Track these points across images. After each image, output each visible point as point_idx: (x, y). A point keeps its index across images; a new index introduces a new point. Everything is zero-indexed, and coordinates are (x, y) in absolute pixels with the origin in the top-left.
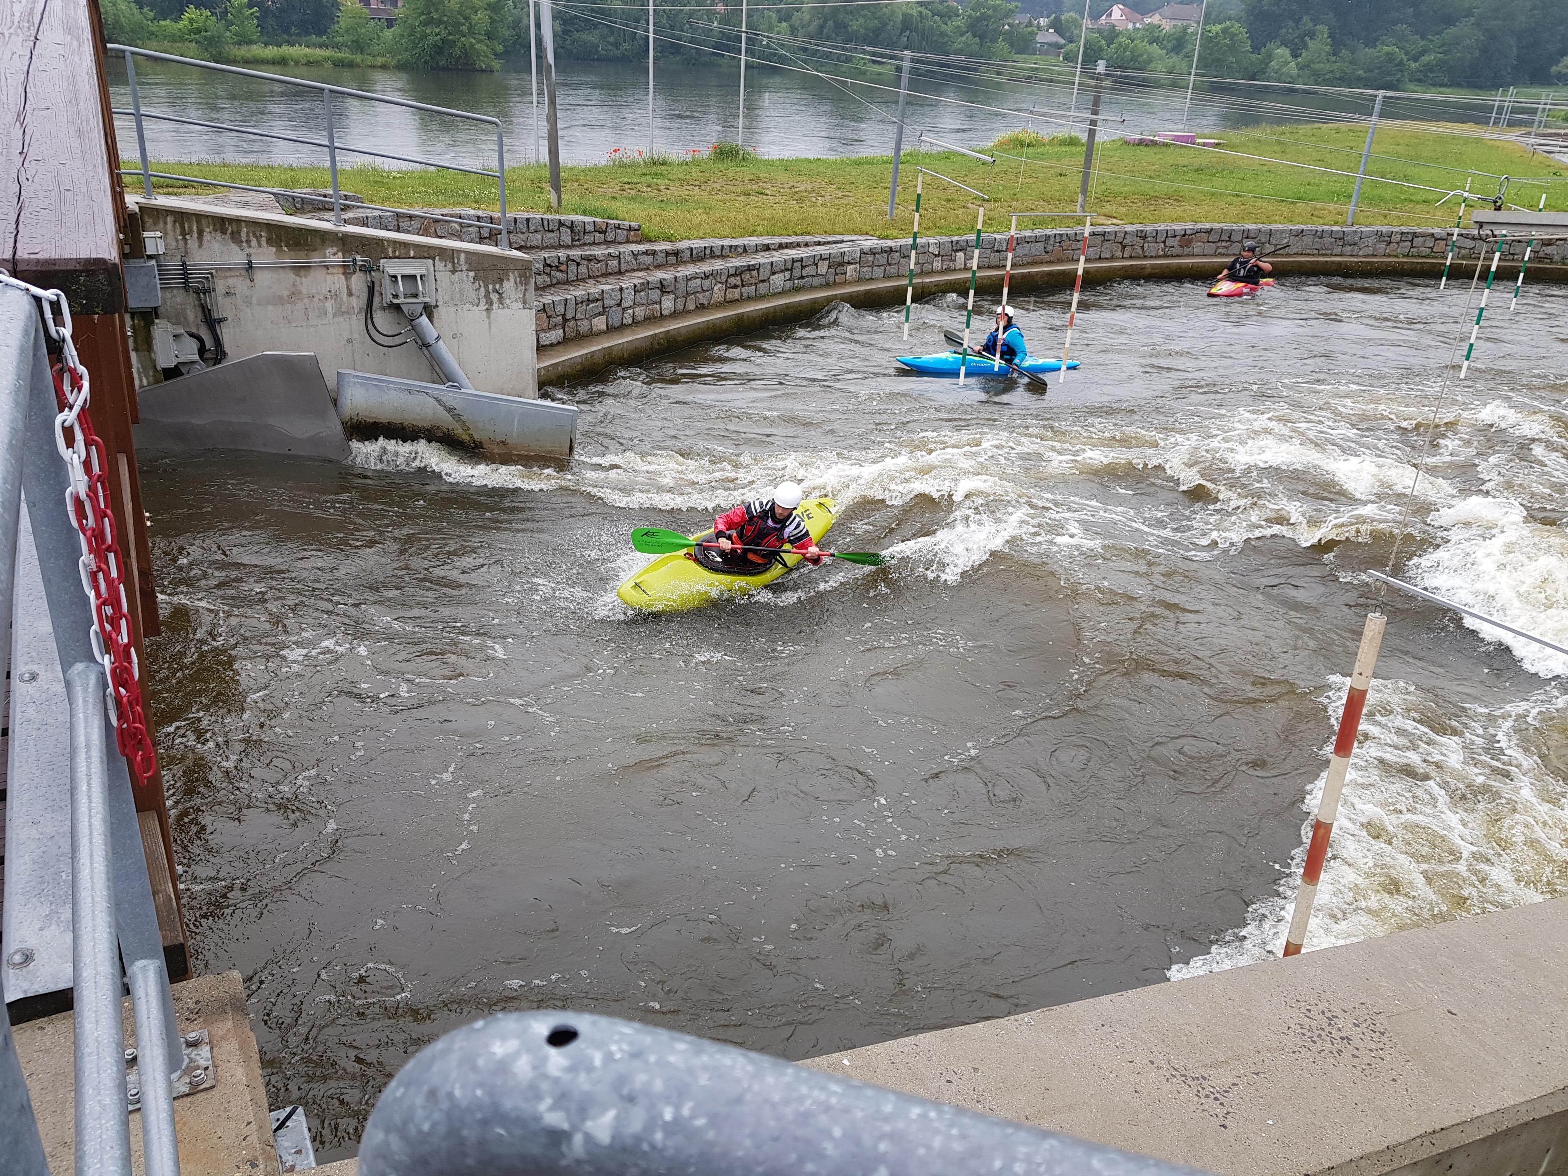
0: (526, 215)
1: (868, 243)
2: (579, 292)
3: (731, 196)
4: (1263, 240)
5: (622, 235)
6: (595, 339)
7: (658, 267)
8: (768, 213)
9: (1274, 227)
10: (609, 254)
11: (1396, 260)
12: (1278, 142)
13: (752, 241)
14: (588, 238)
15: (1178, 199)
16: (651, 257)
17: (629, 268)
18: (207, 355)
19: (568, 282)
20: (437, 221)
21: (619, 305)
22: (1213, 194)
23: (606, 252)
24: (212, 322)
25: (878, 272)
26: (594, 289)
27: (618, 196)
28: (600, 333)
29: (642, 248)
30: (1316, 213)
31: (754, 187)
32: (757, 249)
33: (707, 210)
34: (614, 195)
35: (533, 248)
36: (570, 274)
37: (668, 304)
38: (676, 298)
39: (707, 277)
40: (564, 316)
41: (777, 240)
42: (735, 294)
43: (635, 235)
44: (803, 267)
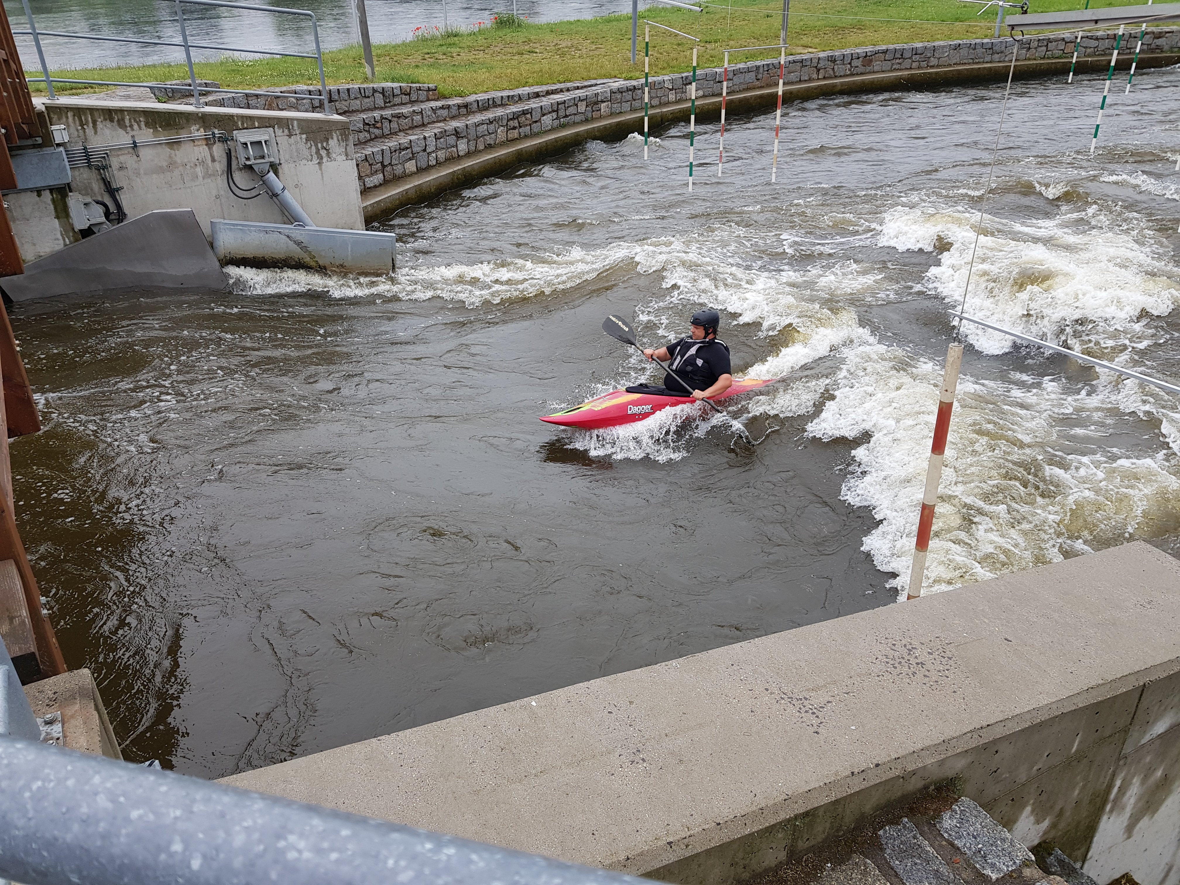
0: (347, 86)
1: (617, 84)
2: (393, 144)
3: (508, 57)
4: (929, 55)
5: (423, 95)
6: (408, 179)
7: (453, 118)
8: (537, 67)
9: (936, 44)
10: (414, 111)
11: (1035, 62)
13: (527, 90)
14: (397, 100)
15: (860, 27)
16: (446, 110)
17: (430, 120)
18: (112, 217)
19: (384, 136)
20: (278, 97)
21: (425, 150)
22: (887, 22)
23: (412, 109)
24: (112, 191)
25: (626, 106)
26: (404, 140)
27: (420, 64)
28: (412, 174)
29: (439, 104)
30: (969, 30)
31: (526, 47)
32: (529, 97)
33: (489, 69)
34: (417, 64)
35: (355, 111)
36: (384, 129)
37: (463, 146)
38: (469, 141)
39: (491, 122)
40: (382, 163)
41: (545, 88)
42: (514, 134)
43: (434, 94)
44: (566, 108)
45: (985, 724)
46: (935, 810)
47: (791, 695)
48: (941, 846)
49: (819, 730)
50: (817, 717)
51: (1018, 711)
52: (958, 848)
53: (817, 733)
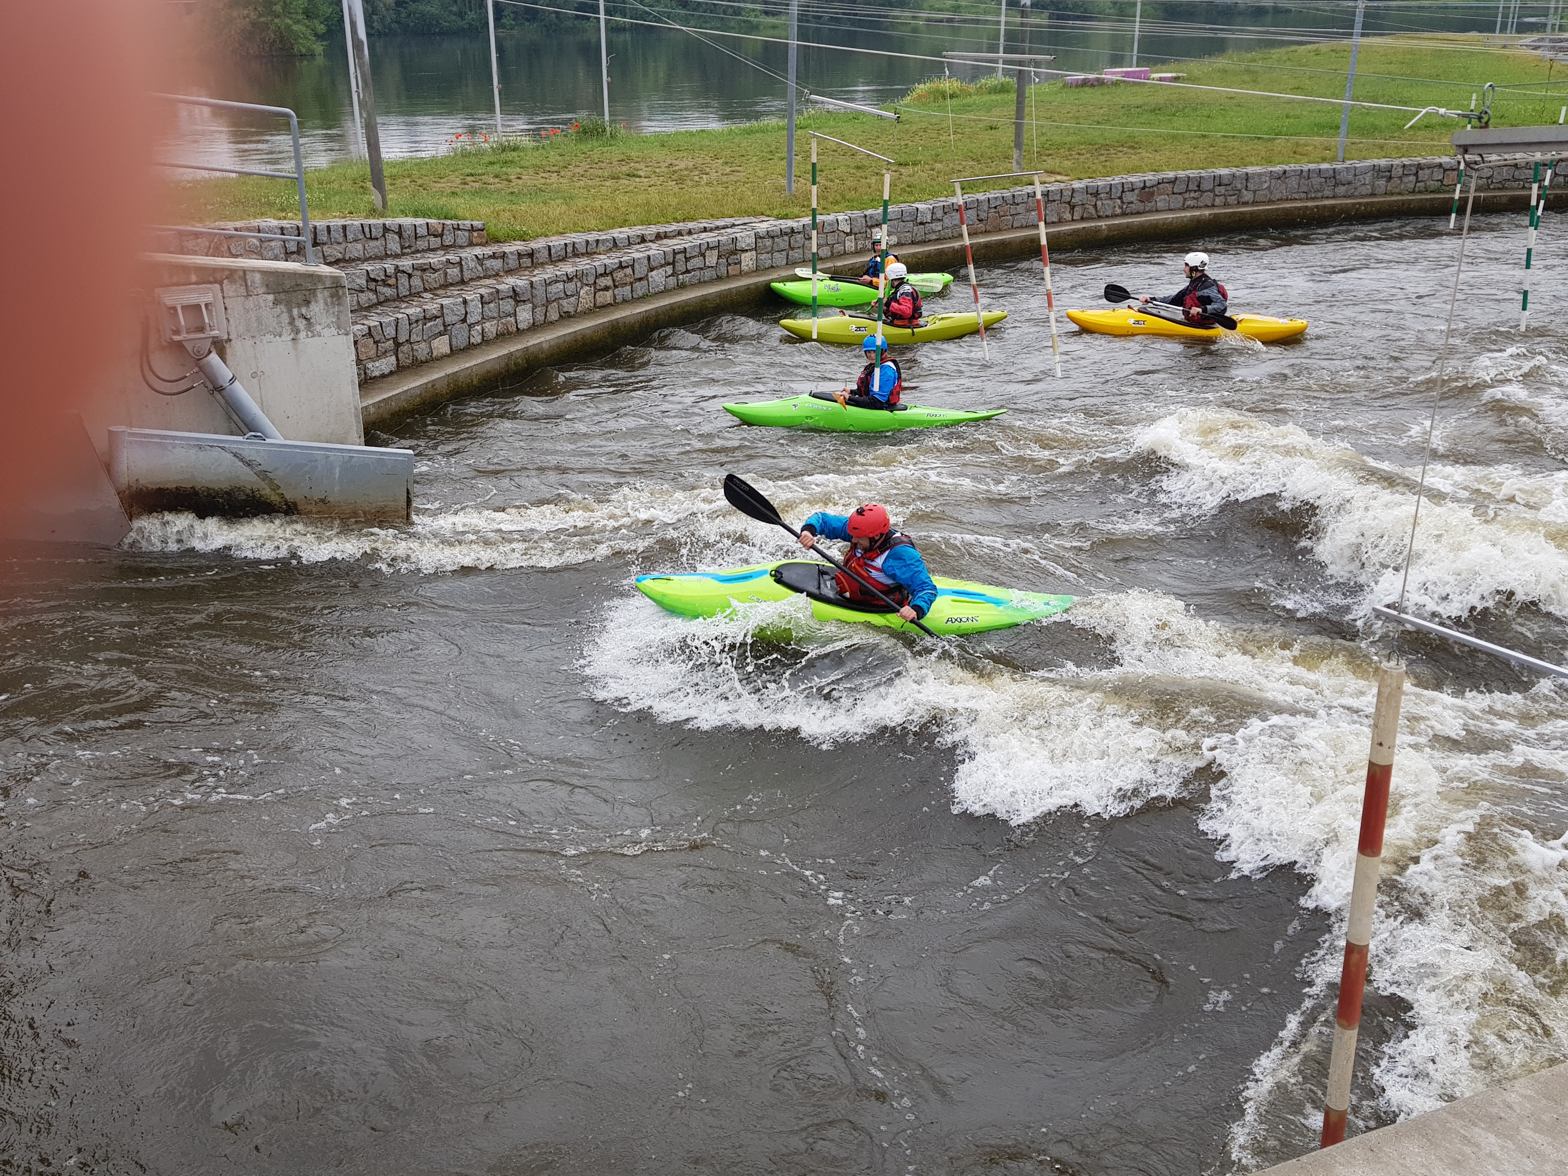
0: (342, 222)
1: (765, 225)
2: (414, 311)
3: (597, 182)
4: (1239, 186)
5: (462, 237)
6: (436, 365)
7: (510, 272)
8: (641, 198)
9: (1250, 170)
10: (448, 261)
11: (1400, 198)
12: (1248, 71)
13: (626, 232)
14: (421, 244)
15: (1133, 145)
16: (500, 261)
17: (474, 276)
19: (399, 298)
20: (231, 237)
21: (464, 321)
22: (1174, 137)
23: (444, 259)
25: (781, 258)
26: (431, 305)
27: (458, 191)
28: (442, 357)
29: (488, 251)
30: (1299, 150)
31: (624, 168)
32: (630, 243)
33: (568, 199)
34: (453, 189)
35: (354, 260)
36: (401, 288)
37: (525, 315)
38: (534, 307)
39: (570, 280)
40: (395, 339)
41: (653, 230)
42: (607, 297)
43: (479, 236)
44: (687, 259)
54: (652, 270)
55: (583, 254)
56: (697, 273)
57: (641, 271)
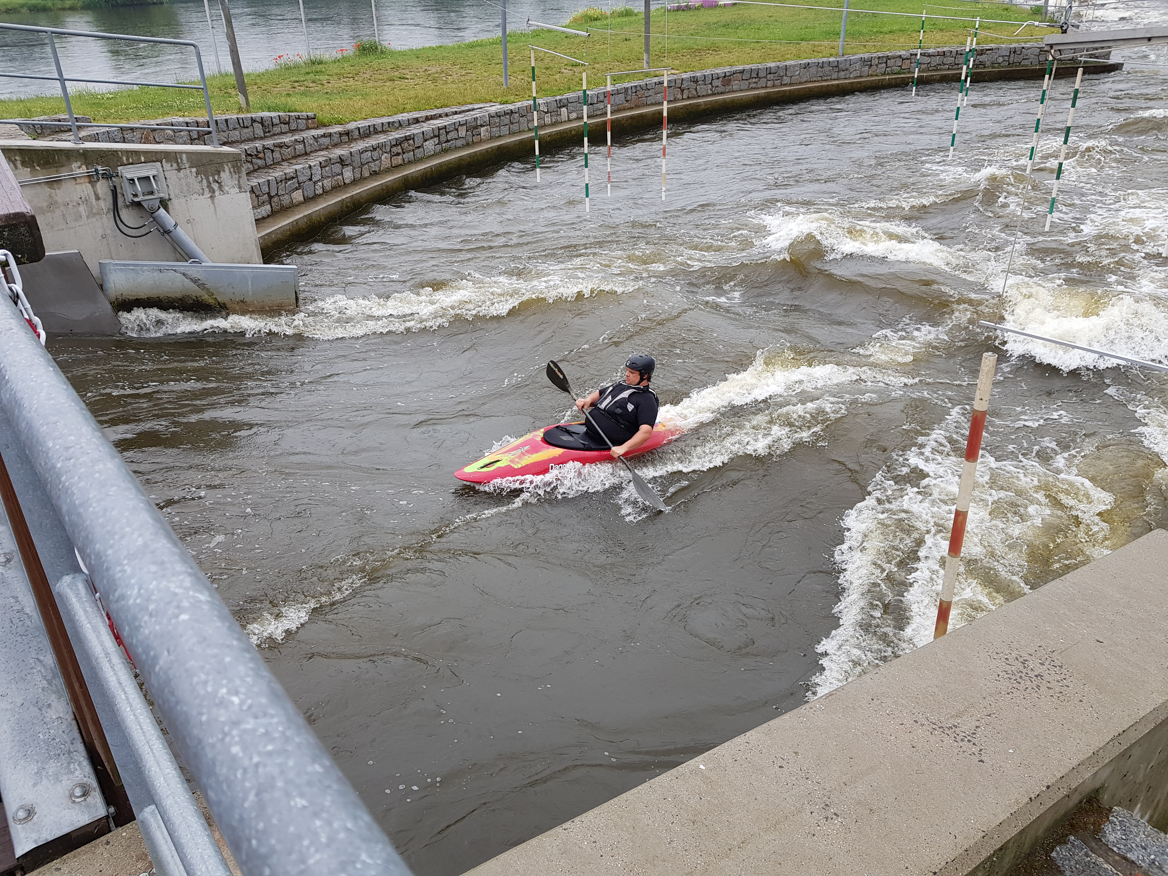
0: (224, 117)
1: (494, 108)
2: (278, 174)
3: (380, 83)
4: (782, 74)
5: (302, 124)
6: (296, 209)
7: (335, 145)
8: (412, 93)
9: (788, 63)
10: (296, 140)
11: (877, 78)
13: (406, 116)
14: (277, 130)
15: (715, 49)
16: (328, 139)
17: (313, 149)
19: (267, 166)
20: (154, 130)
21: (311, 179)
22: (740, 43)
23: (293, 139)
25: (505, 130)
26: (289, 170)
27: (291, 93)
28: (299, 204)
29: (320, 132)
30: (815, 49)
31: (396, 74)
32: (409, 123)
33: (365, 95)
35: (234, 142)
36: (267, 159)
37: (348, 174)
38: (354, 168)
39: (375, 149)
40: (269, 194)
41: (423, 114)
42: (399, 160)
43: (313, 123)
44: (447, 133)
45: (1121, 731)
46: (1094, 824)
47: (940, 725)
48: (1115, 861)
49: (983, 759)
50: (974, 744)
51: (1142, 714)
52: (1133, 862)
53: (981, 761)
54: (426, 141)
55: (380, 132)
56: (454, 141)
57: (418, 142)
